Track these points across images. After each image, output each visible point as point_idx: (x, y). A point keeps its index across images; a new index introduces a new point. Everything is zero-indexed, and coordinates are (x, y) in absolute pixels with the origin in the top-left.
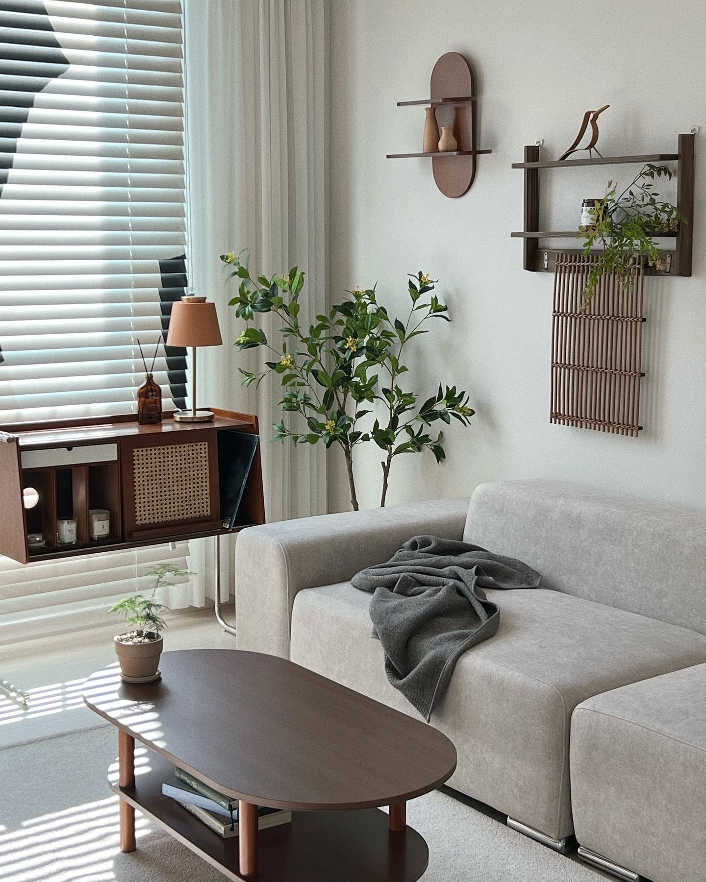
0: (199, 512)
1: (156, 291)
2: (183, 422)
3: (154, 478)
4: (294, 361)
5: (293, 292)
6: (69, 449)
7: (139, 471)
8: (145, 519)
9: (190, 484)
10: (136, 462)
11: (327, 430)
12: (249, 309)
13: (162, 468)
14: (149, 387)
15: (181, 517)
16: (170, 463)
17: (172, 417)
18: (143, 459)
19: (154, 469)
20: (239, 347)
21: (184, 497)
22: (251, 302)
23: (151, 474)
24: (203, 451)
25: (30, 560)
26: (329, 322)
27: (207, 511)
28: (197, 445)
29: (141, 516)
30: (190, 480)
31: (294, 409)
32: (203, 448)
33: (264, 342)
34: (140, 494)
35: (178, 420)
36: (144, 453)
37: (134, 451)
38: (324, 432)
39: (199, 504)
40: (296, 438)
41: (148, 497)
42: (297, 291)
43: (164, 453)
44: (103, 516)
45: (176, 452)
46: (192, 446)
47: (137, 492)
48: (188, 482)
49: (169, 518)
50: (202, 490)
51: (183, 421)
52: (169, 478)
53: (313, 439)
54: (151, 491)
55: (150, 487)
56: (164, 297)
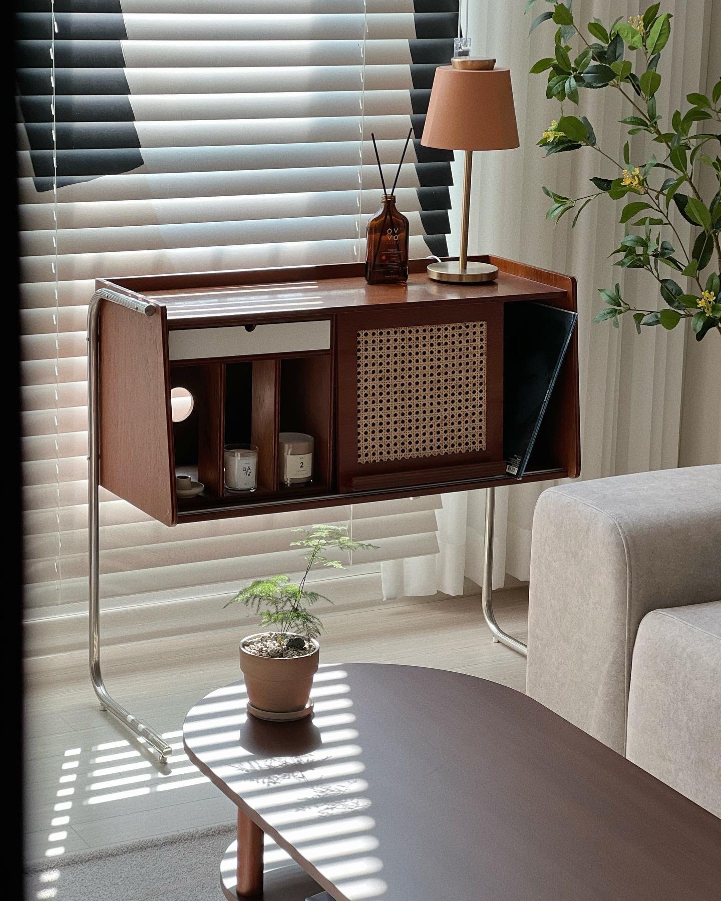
0: (467, 444)
1: (403, 44)
2: (445, 282)
3: (392, 382)
4: (645, 180)
5: (650, 51)
6: (250, 328)
7: (367, 369)
8: (374, 454)
9: (453, 394)
10: (362, 354)
11: (700, 308)
12: (571, 83)
13: (407, 365)
14: (388, 217)
15: (436, 452)
16: (421, 357)
17: (425, 271)
18: (374, 349)
19: (392, 367)
20: (545, 150)
21: (442, 418)
22: (575, 70)
23: (388, 375)
24: (478, 337)
25: (178, 519)
26: (710, 107)
27: (481, 442)
28: (467, 327)
29: (366, 447)
30: (453, 387)
31: (639, 263)
32: (478, 332)
33: (591, 140)
34: (366, 410)
35: (435, 278)
36: (377, 338)
37: (359, 335)
38: (694, 311)
39: (467, 429)
40: (639, 317)
41: (381, 416)
42: (657, 48)
43: (410, 339)
44: (304, 445)
45: (432, 337)
46: (460, 328)
47: (362, 407)
48: (450, 391)
49: (414, 454)
50: (474, 407)
51: (444, 279)
52: (417, 383)
53: (668, 320)
54: (385, 405)
55: (385, 397)
56: (418, 55)
